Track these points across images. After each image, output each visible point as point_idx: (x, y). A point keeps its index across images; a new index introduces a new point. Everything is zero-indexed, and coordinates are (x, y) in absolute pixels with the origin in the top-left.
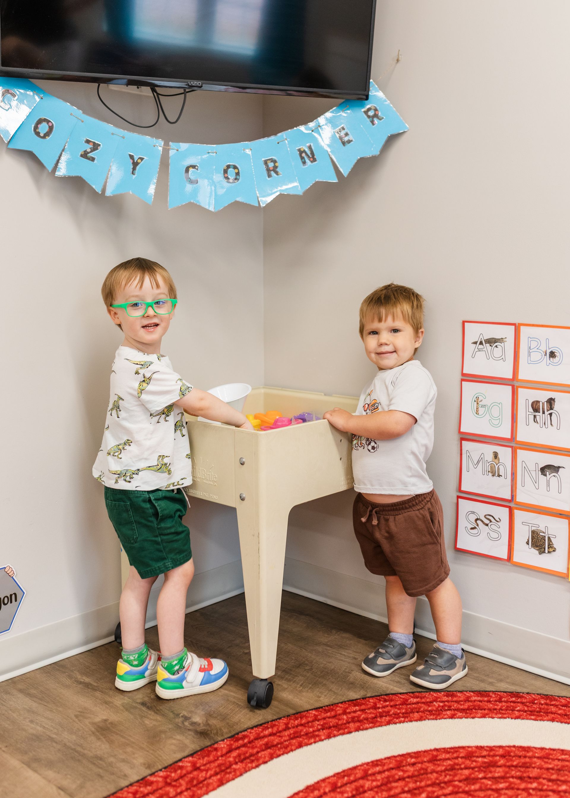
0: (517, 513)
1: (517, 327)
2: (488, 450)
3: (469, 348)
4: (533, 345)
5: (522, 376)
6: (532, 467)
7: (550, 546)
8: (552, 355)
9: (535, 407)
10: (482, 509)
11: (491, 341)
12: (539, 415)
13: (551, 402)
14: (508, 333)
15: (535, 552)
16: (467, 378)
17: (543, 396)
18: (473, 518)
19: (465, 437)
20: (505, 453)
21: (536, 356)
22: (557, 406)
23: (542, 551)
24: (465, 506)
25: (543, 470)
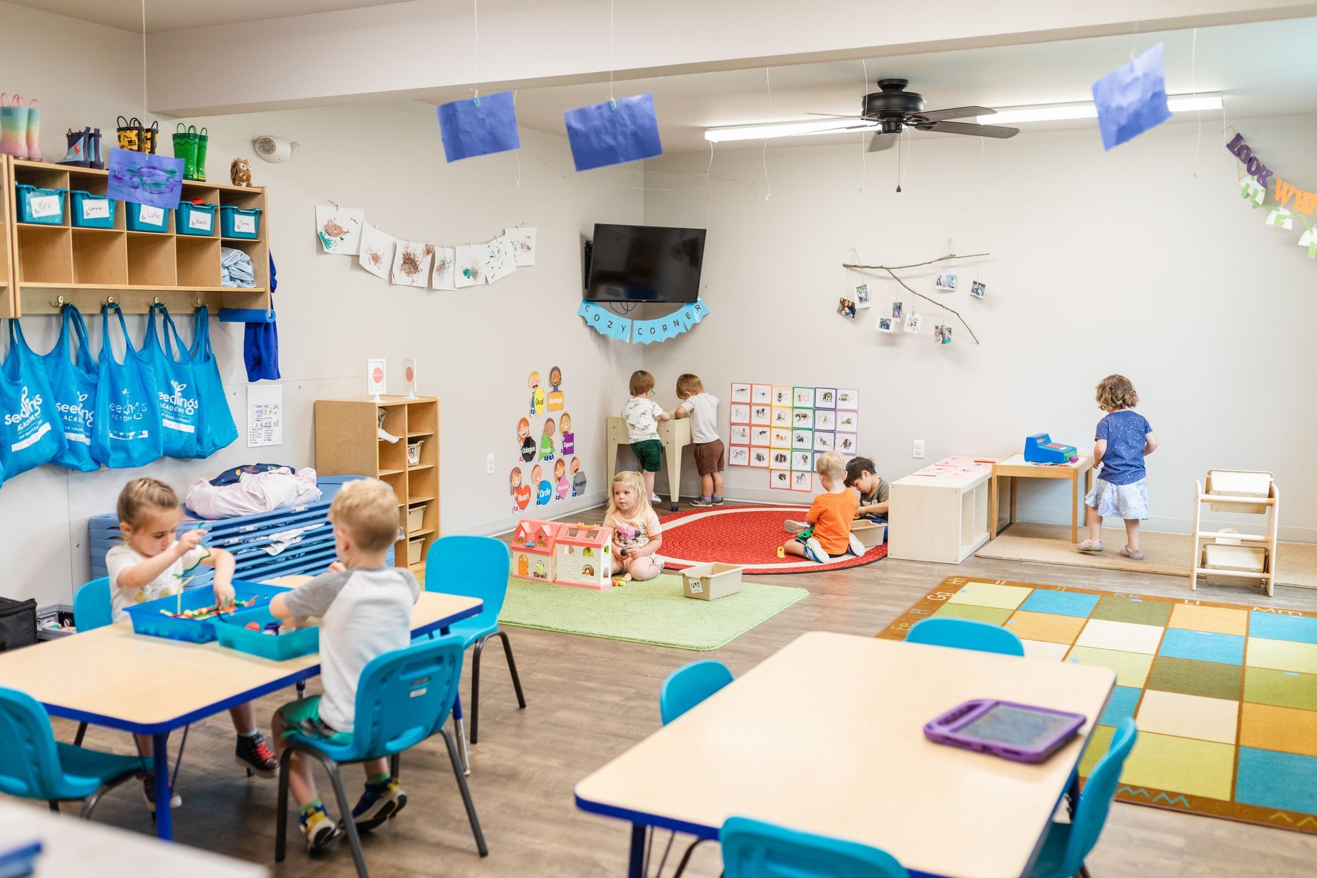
0: (751, 449)
1: (751, 385)
2: (741, 428)
3: (734, 392)
4: (757, 391)
5: (753, 402)
6: (757, 432)
7: (763, 458)
8: (763, 394)
9: (758, 412)
10: (739, 449)
11: (742, 390)
12: (759, 414)
13: (763, 410)
14: (748, 387)
15: (758, 461)
16: (733, 403)
17: (760, 408)
18: (735, 453)
19: (732, 424)
20: (747, 429)
21: (758, 395)
22: (765, 411)
23: (760, 460)
24: (732, 449)
25: (760, 433)
